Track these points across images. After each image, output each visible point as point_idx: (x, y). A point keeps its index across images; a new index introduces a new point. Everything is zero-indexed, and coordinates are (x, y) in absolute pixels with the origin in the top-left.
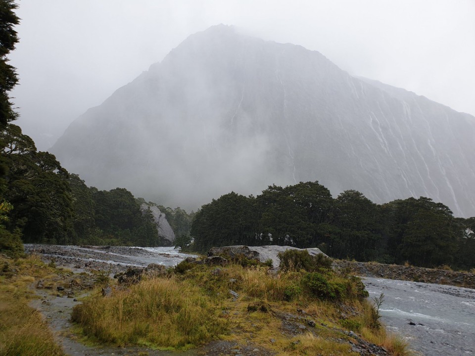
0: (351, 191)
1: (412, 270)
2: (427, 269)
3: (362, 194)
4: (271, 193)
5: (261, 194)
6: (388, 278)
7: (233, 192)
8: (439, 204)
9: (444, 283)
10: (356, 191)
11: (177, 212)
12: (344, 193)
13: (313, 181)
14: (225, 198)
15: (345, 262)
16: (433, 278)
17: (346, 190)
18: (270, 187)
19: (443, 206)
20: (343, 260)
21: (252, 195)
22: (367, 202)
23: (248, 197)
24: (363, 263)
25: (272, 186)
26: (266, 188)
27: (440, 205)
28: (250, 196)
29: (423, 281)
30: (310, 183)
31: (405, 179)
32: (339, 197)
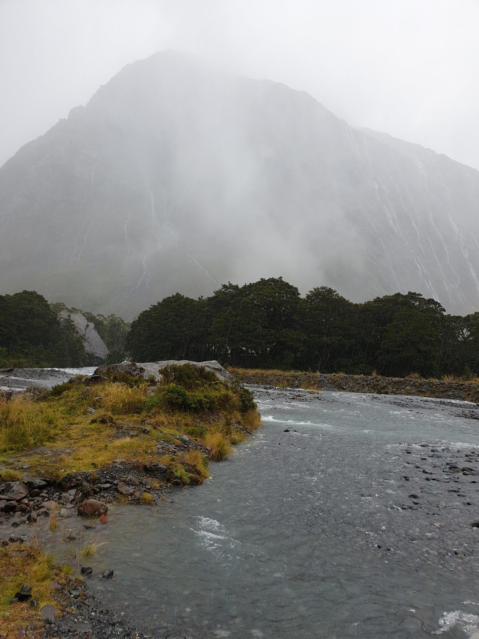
0: (323, 288)
1: (378, 381)
2: (394, 379)
3: (335, 292)
4: (225, 294)
5: (213, 295)
6: (350, 391)
7: (177, 294)
8: (430, 299)
9: (408, 394)
10: (329, 287)
11: (112, 320)
12: (313, 290)
13: (277, 277)
14: (167, 302)
15: (306, 375)
16: (397, 389)
17: (316, 287)
18: (225, 286)
19: (435, 303)
20: (305, 372)
21: (202, 297)
22: (342, 302)
23: (198, 300)
24: (325, 375)
25: (227, 284)
26: (219, 287)
27: (431, 301)
28: (199, 298)
29: (387, 393)
30: (273, 280)
31: (419, 266)
32: (308, 296)
